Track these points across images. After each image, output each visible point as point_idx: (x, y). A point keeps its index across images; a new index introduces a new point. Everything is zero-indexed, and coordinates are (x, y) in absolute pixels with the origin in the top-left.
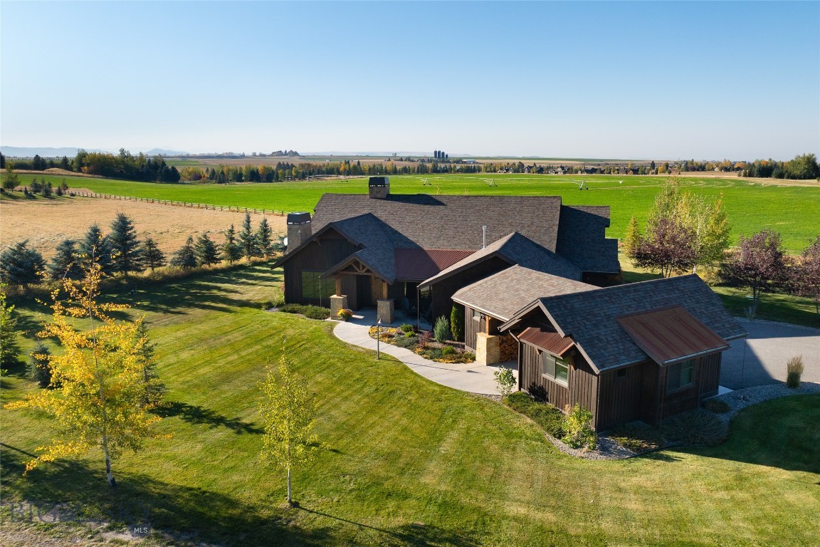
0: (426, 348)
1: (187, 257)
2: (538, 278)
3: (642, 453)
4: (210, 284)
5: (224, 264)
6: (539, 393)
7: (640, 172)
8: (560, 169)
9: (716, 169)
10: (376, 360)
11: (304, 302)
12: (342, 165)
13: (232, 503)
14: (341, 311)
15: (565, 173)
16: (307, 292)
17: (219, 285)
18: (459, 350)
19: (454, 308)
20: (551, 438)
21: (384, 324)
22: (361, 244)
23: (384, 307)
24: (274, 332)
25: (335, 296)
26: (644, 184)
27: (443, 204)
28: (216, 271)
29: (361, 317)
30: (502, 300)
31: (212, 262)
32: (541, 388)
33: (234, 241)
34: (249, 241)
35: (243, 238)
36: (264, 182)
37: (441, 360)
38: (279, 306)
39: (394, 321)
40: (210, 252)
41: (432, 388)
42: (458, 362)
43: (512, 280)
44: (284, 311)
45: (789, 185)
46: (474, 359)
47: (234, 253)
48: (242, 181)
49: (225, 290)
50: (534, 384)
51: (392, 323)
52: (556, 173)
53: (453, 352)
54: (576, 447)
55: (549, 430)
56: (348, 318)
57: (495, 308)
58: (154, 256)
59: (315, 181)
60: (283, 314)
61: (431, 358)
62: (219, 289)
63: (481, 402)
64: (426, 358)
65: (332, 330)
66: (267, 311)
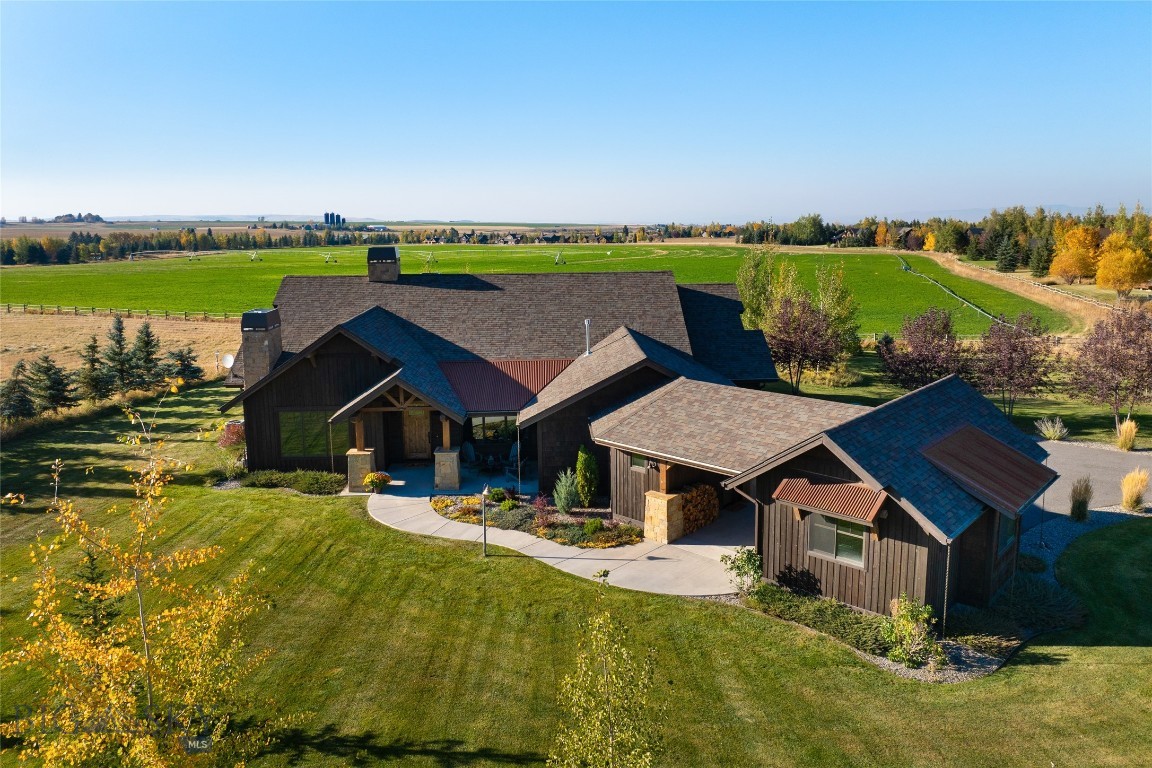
0: (552, 526)
1: (16, 400)
2: (735, 397)
3: (1011, 658)
4: (71, 446)
5: (84, 407)
6: (802, 583)
7: (614, 240)
8: (510, 238)
9: (705, 235)
10: (482, 559)
11: (287, 466)
12: (182, 235)
14: (369, 477)
15: (518, 242)
16: (291, 448)
17: (92, 447)
18: (606, 523)
19: (581, 456)
20: (868, 657)
21: (449, 492)
22: (394, 360)
23: (447, 463)
24: (259, 527)
25: (353, 451)
26: (643, 255)
27: (496, 288)
28: (71, 422)
29: (401, 483)
30: (691, 436)
31: (63, 406)
32: (806, 574)
33: (97, 365)
34: (122, 363)
35: (112, 359)
36: (55, 263)
37: (591, 544)
38: (239, 476)
39: (467, 484)
40: (58, 388)
41: (616, 596)
42: (621, 545)
43: (690, 403)
44: (253, 485)
45: (801, 253)
46: (641, 535)
47: (99, 385)
48: (14, 263)
50: (789, 568)
51: (461, 487)
52: (506, 242)
53: (602, 529)
54: (917, 665)
55: (859, 644)
56: (382, 488)
57: (686, 449)
59: (143, 261)
60: (254, 492)
61: (573, 543)
62: (96, 454)
63: (712, 610)
64: (564, 544)
65: (365, 512)
66: (216, 490)
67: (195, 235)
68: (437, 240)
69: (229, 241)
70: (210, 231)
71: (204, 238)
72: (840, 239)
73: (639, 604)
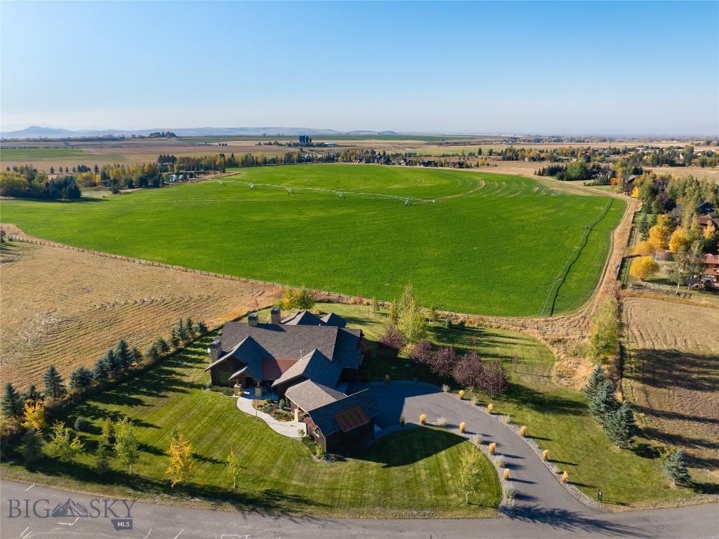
0: (276, 413)
1: (154, 352)
3: (338, 459)
4: (169, 368)
7: (464, 166)
8: (402, 161)
9: (526, 159)
10: (256, 421)
12: (218, 158)
13: (220, 488)
14: (240, 393)
15: (407, 164)
17: (174, 369)
20: (312, 455)
21: (258, 398)
23: (258, 391)
24: (211, 406)
25: (236, 386)
27: (284, 331)
28: (169, 357)
29: (249, 393)
32: (313, 436)
33: (175, 336)
34: (182, 332)
35: (179, 332)
37: (281, 420)
38: (210, 387)
39: (263, 396)
41: (276, 435)
42: (288, 421)
44: (212, 390)
46: (293, 418)
47: (176, 342)
49: (179, 374)
52: (400, 164)
53: (286, 414)
54: (319, 458)
55: (312, 452)
56: (243, 395)
58: (138, 356)
60: (212, 393)
61: (278, 419)
62: (175, 373)
64: (275, 418)
65: (236, 404)
66: (204, 391)
67: (225, 158)
68: (361, 160)
69: (243, 161)
70: (233, 156)
71: (229, 160)
72: (596, 177)
73: (280, 438)
